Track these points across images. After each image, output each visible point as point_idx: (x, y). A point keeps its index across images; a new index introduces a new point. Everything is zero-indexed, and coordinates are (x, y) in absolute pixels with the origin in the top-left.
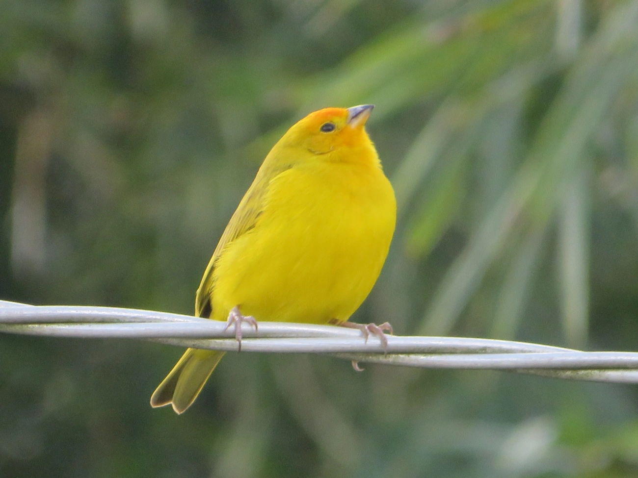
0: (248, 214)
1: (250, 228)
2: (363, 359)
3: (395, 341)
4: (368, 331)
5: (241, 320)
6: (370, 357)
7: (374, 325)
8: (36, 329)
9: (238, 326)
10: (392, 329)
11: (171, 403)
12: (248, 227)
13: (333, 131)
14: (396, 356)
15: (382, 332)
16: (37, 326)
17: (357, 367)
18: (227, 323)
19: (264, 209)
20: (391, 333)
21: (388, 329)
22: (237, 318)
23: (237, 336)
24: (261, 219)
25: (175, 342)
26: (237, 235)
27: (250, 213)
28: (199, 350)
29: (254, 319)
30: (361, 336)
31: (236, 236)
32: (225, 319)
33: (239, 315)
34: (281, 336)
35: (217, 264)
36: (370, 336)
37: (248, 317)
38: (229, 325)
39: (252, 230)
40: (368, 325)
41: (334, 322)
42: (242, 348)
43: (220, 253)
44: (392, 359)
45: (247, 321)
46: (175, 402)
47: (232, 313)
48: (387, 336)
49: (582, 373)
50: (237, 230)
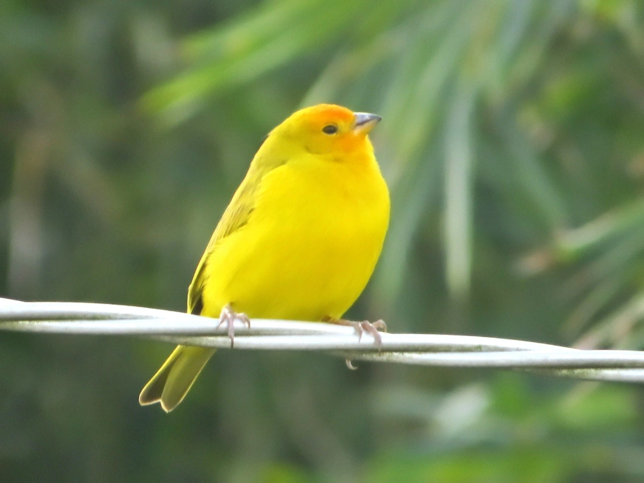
0: (240, 210)
1: (242, 225)
2: (358, 357)
3: (389, 339)
4: (362, 329)
5: (234, 317)
6: (364, 355)
7: (368, 323)
8: (26, 325)
9: (231, 323)
10: (386, 326)
11: (160, 400)
12: (240, 223)
13: (334, 135)
14: (391, 354)
15: (376, 330)
16: (27, 323)
17: (350, 366)
18: (220, 320)
19: (255, 206)
20: (386, 331)
21: (382, 327)
22: (229, 315)
23: (229, 334)
24: (253, 215)
25: (167, 339)
26: (229, 232)
27: (242, 209)
28: (189, 348)
29: (246, 316)
30: (355, 334)
31: (227, 233)
32: (217, 316)
33: (231, 312)
34: (274, 333)
35: (209, 262)
36: (364, 334)
37: (241, 314)
38: (222, 322)
39: (244, 227)
40: (362, 322)
41: (327, 320)
42: (235, 346)
43: (212, 249)
44: (385, 357)
45: (241, 319)
46: (164, 400)
47: (225, 310)
48: (381, 334)
49: (577, 371)
50: (229, 226)
